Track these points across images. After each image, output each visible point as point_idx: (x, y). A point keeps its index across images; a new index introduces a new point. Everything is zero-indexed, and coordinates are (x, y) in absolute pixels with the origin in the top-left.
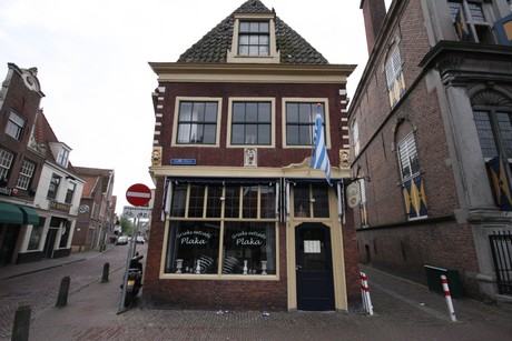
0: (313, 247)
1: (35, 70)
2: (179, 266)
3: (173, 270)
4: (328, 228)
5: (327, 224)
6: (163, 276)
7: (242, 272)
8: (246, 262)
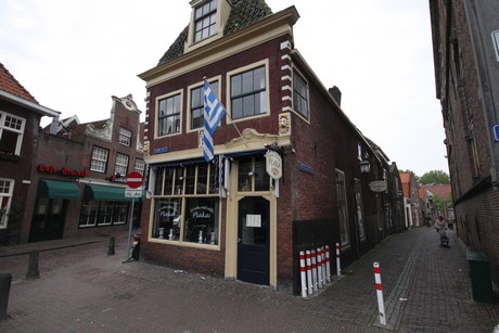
0: (254, 221)
1: (130, 95)
2: (161, 233)
3: (156, 236)
4: (269, 202)
5: (267, 198)
6: (151, 240)
7: (197, 241)
8: (201, 232)
